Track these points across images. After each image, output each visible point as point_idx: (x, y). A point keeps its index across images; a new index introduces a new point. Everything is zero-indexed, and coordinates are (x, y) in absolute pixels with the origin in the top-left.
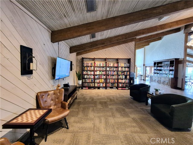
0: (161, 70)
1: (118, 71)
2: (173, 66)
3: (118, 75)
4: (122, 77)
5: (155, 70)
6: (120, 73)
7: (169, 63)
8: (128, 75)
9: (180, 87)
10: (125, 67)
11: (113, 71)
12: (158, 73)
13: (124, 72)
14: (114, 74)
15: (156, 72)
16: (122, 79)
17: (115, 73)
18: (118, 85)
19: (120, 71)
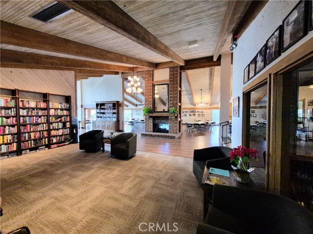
0: (104, 113)
1: (48, 116)
2: (115, 109)
3: (49, 123)
4: (58, 126)
5: (98, 113)
6: (52, 119)
7: (112, 105)
8: (68, 122)
9: (122, 129)
10: (62, 110)
11: (36, 116)
12: (101, 117)
13: (61, 117)
14: (39, 121)
15: (99, 115)
16: (58, 130)
17: (43, 120)
18: (49, 141)
19: (53, 116)
